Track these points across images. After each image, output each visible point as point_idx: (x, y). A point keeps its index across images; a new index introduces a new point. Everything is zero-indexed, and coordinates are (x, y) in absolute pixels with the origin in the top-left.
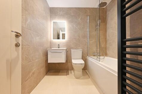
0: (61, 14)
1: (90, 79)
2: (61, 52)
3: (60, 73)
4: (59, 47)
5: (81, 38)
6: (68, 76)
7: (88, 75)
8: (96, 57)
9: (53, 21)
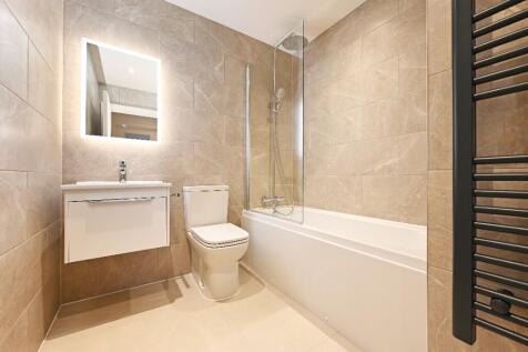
0: (132, 20)
1: (266, 289)
2: (146, 201)
3: (132, 302)
4: (123, 177)
5: (224, 141)
6: (178, 301)
7: (254, 276)
8: (272, 210)
9: (85, 41)
